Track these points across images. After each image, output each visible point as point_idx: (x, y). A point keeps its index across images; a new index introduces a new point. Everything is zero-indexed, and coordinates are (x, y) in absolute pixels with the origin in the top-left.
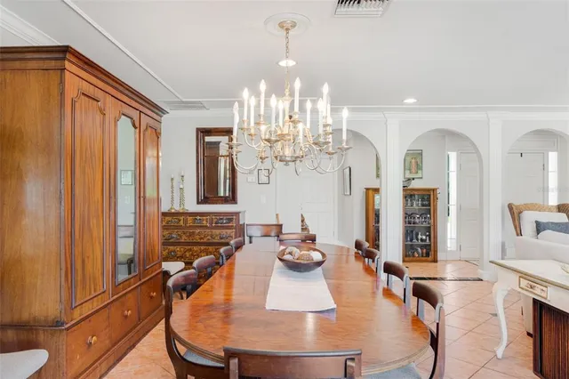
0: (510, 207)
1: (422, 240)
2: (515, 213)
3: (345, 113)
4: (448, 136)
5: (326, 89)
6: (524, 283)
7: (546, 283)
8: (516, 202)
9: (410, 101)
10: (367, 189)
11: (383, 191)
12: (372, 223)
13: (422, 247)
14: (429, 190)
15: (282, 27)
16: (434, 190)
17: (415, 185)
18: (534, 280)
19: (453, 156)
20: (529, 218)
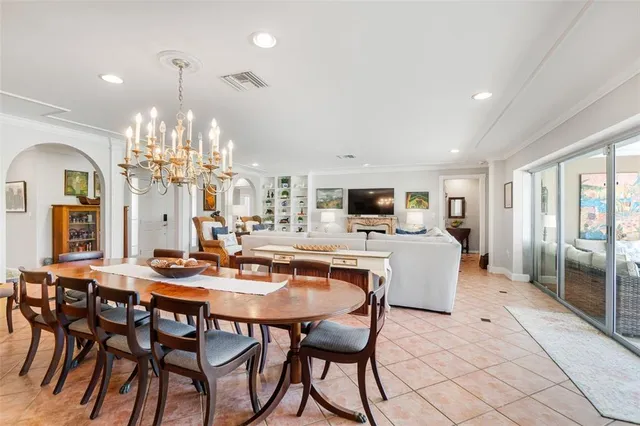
0: (196, 219)
2: (199, 222)
6: (278, 257)
7: (293, 254)
10: (57, 207)
12: (66, 240)
18: (284, 254)
20: (207, 226)
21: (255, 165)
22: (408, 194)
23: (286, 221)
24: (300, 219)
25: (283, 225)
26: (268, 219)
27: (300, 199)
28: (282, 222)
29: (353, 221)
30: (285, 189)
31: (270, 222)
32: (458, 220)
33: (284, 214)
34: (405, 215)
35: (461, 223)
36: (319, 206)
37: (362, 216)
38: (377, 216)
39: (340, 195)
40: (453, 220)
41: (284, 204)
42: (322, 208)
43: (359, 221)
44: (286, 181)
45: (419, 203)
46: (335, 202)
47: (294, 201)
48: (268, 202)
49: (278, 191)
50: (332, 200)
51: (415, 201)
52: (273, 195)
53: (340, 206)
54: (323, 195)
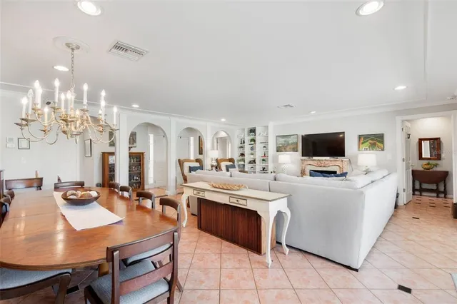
0: (179, 161)
1: (136, 180)
2: (181, 163)
3: (115, 110)
4: (149, 126)
5: (103, 93)
6: (195, 192)
7: (204, 190)
8: (182, 159)
9: (135, 106)
10: (104, 153)
11: (117, 154)
12: (107, 173)
13: (136, 183)
14: (140, 153)
15: (69, 47)
16: (143, 153)
17: (133, 150)
18: (199, 190)
19: (151, 136)
20: (187, 165)
21: (223, 120)
22: (360, 137)
23: (253, 162)
24: (263, 160)
25: (251, 165)
26: (240, 161)
27: (263, 145)
28: (250, 163)
29: (306, 163)
30: (252, 137)
31: (242, 163)
32: (431, 162)
33: (252, 156)
34: (356, 157)
35: (436, 165)
36: (279, 150)
37: (314, 158)
38: (328, 158)
39: (295, 140)
40: (425, 162)
41: (252, 149)
42: (281, 151)
43: (312, 163)
44: (253, 131)
45: (373, 146)
46: (292, 147)
47: (259, 146)
48: (241, 147)
49: (247, 139)
50: (288, 144)
51: (368, 143)
52: (244, 142)
53: (295, 150)
54: (282, 140)
